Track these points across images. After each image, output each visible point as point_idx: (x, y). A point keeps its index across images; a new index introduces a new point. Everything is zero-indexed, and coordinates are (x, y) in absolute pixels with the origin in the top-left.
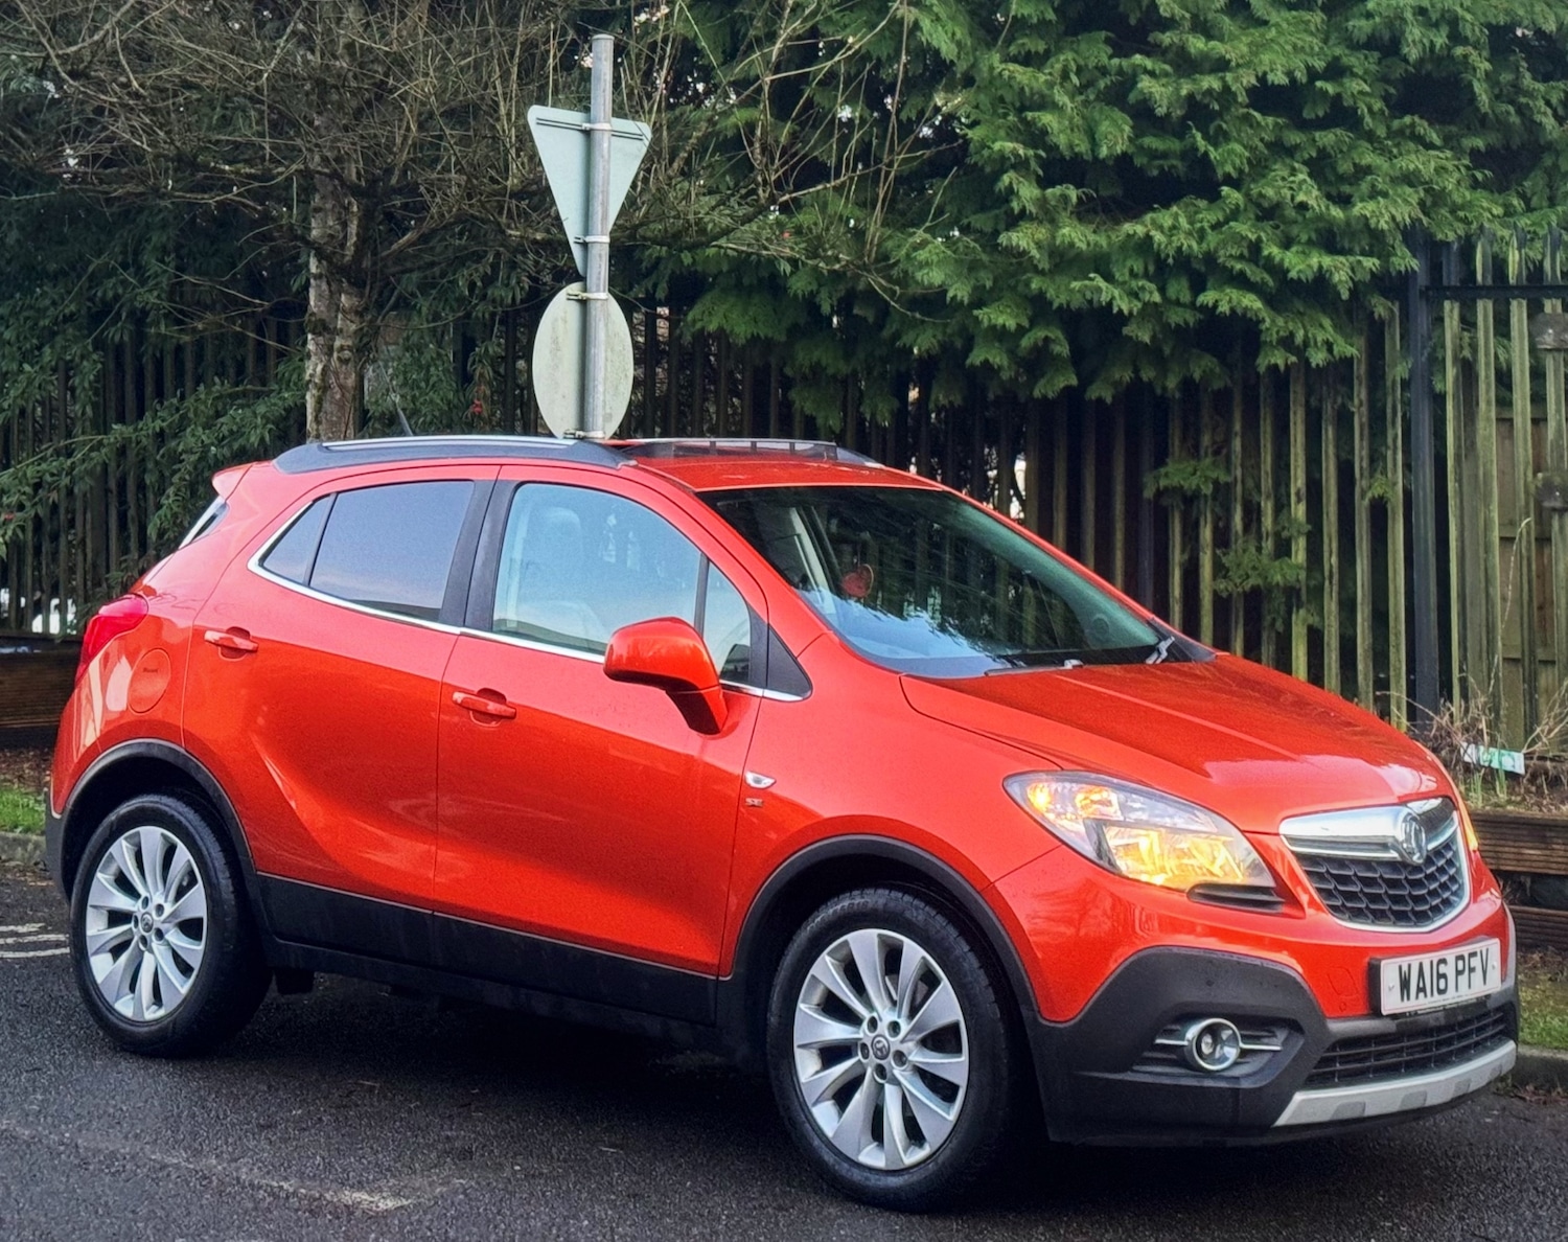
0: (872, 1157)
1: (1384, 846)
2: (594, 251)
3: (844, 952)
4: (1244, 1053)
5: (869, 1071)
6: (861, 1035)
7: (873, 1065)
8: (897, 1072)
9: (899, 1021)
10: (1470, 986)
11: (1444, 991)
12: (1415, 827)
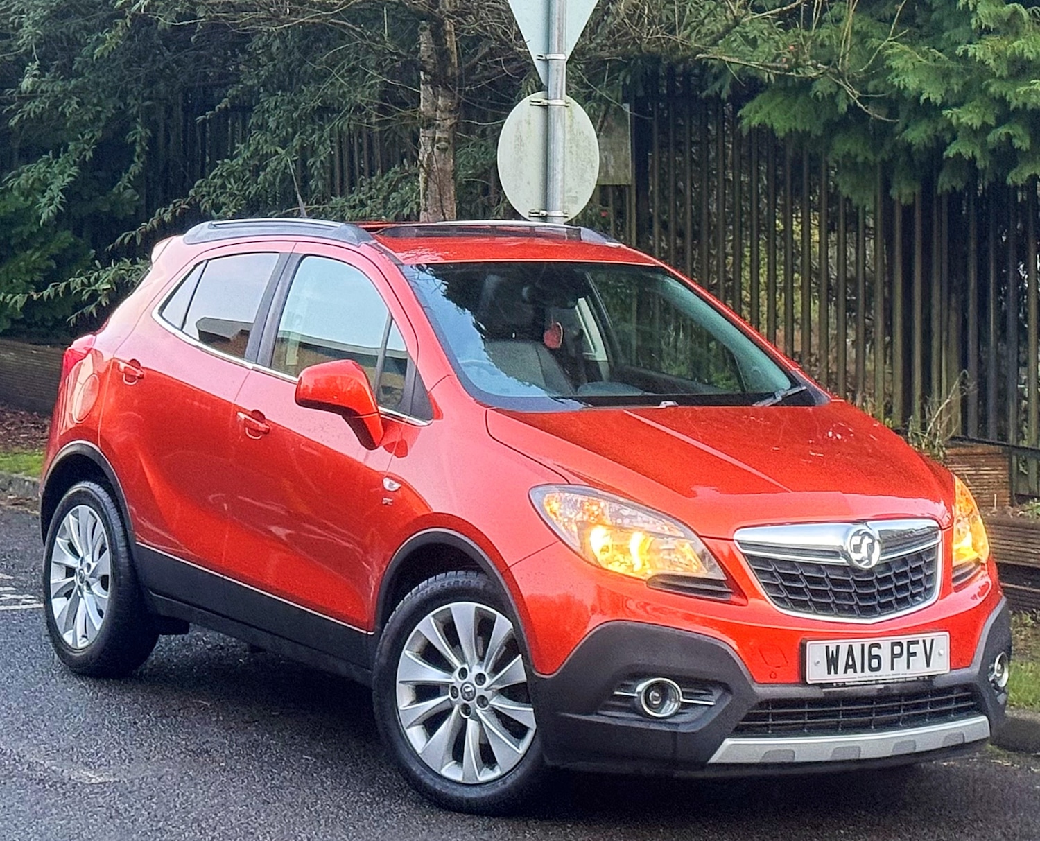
0: (451, 771)
1: (836, 554)
2: (553, 65)
3: (448, 615)
4: (684, 706)
5: (456, 708)
6: (453, 680)
7: (461, 703)
8: (479, 711)
9: (485, 674)
10: (909, 667)
11: (877, 669)
12: (867, 540)
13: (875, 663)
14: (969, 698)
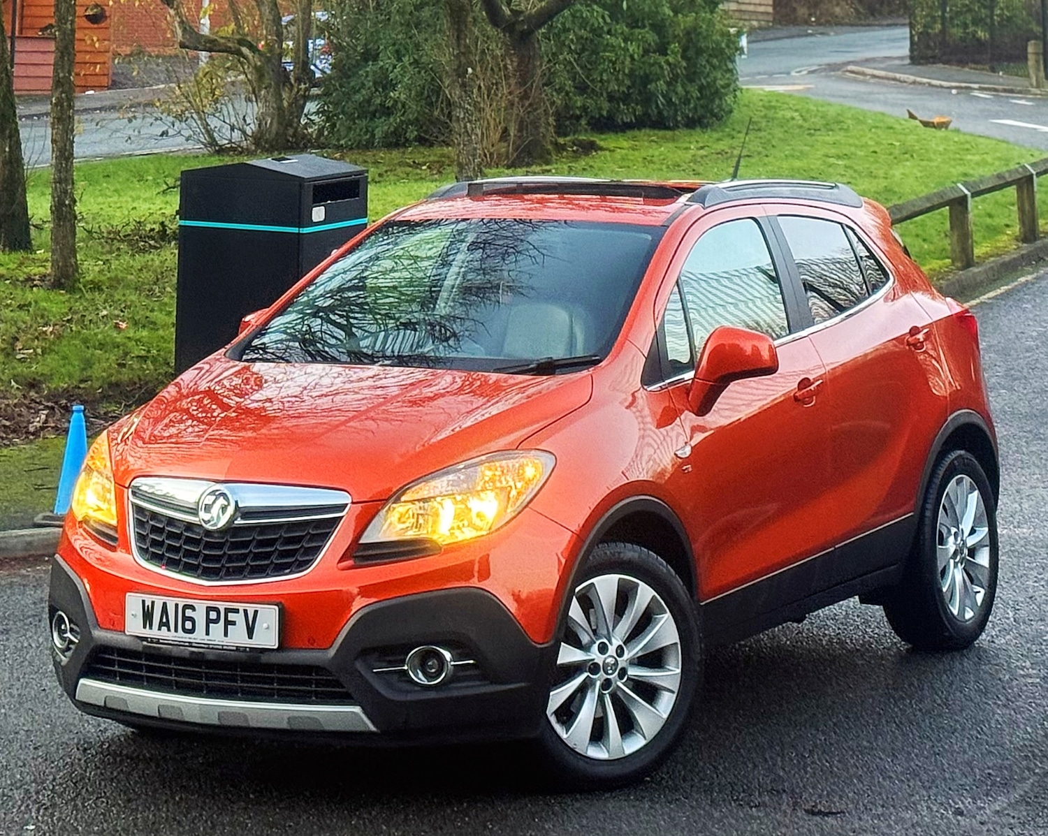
10: (226, 634)
11: (192, 631)
12: (221, 501)
13: (189, 625)
14: (338, 684)
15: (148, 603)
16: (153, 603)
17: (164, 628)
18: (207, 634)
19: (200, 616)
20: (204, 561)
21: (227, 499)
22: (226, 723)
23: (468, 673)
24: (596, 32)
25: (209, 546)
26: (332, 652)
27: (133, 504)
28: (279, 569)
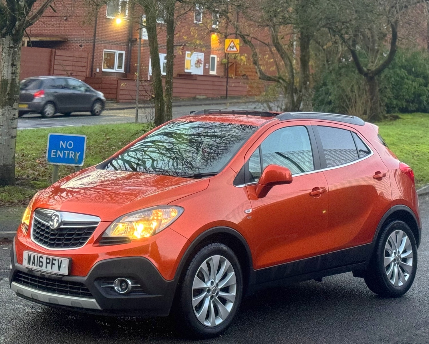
10: (52, 269)
11: (41, 266)
12: (57, 218)
13: (41, 264)
14: (87, 290)
15: (30, 255)
16: (31, 255)
17: (33, 265)
18: (46, 268)
19: (44, 261)
20: (50, 240)
21: (58, 217)
22: (52, 302)
23: (138, 289)
24: (402, 78)
25: (52, 235)
26: (86, 278)
27: (35, 218)
28: (74, 245)
